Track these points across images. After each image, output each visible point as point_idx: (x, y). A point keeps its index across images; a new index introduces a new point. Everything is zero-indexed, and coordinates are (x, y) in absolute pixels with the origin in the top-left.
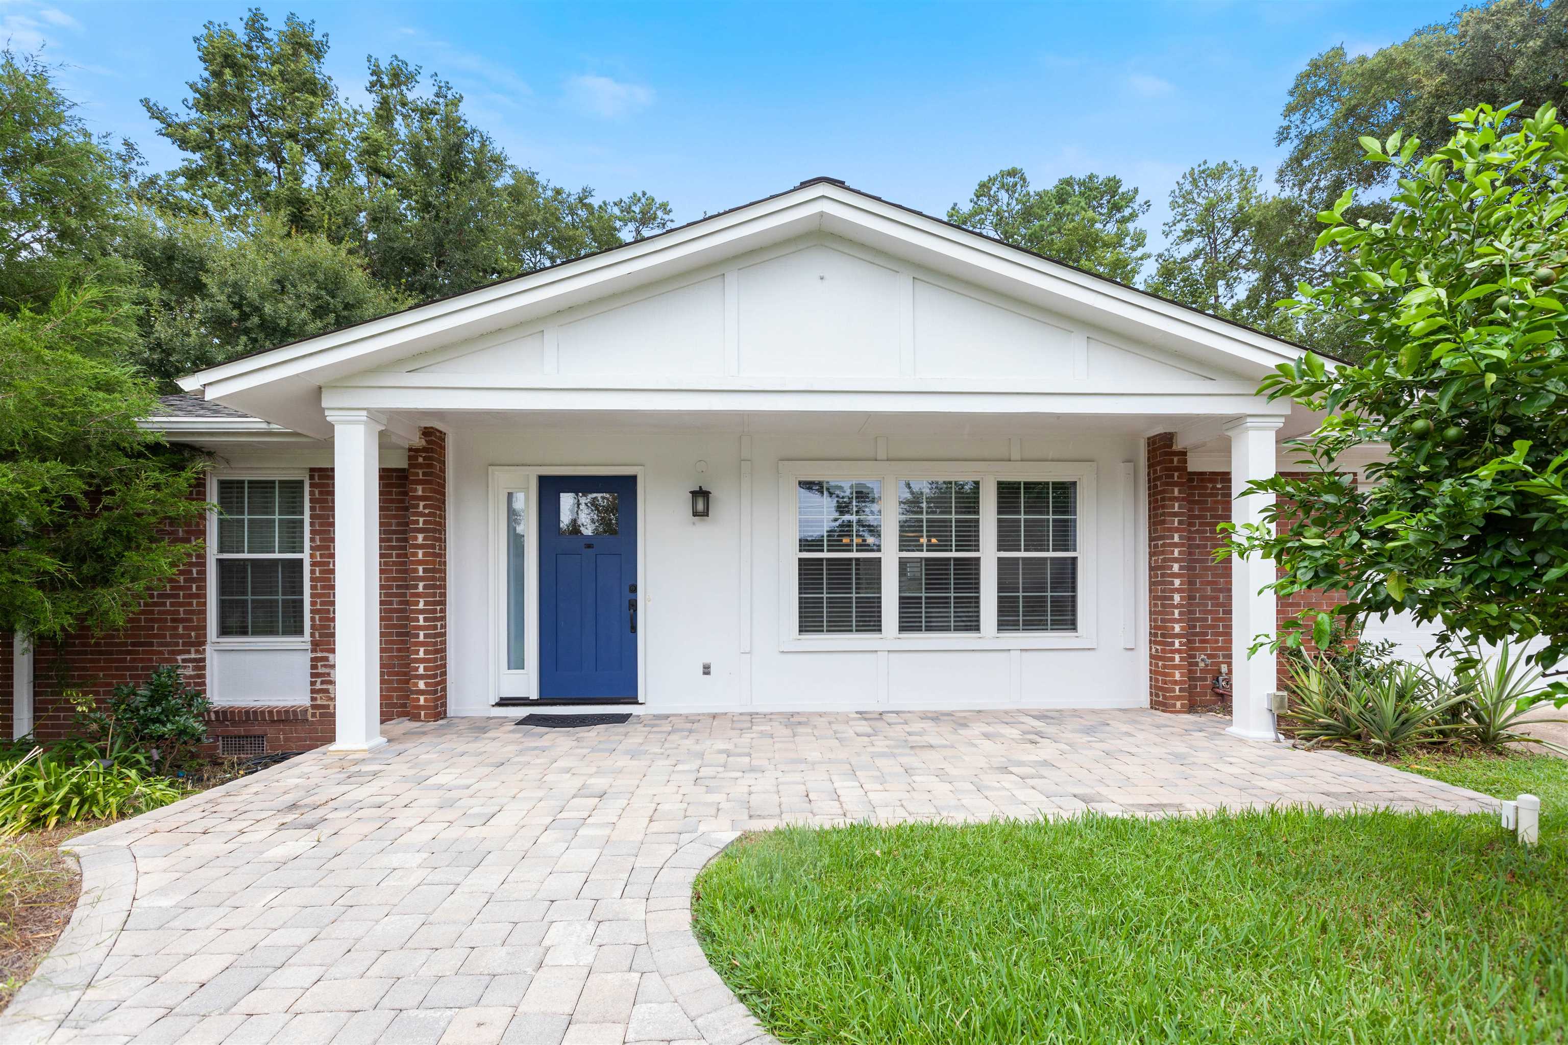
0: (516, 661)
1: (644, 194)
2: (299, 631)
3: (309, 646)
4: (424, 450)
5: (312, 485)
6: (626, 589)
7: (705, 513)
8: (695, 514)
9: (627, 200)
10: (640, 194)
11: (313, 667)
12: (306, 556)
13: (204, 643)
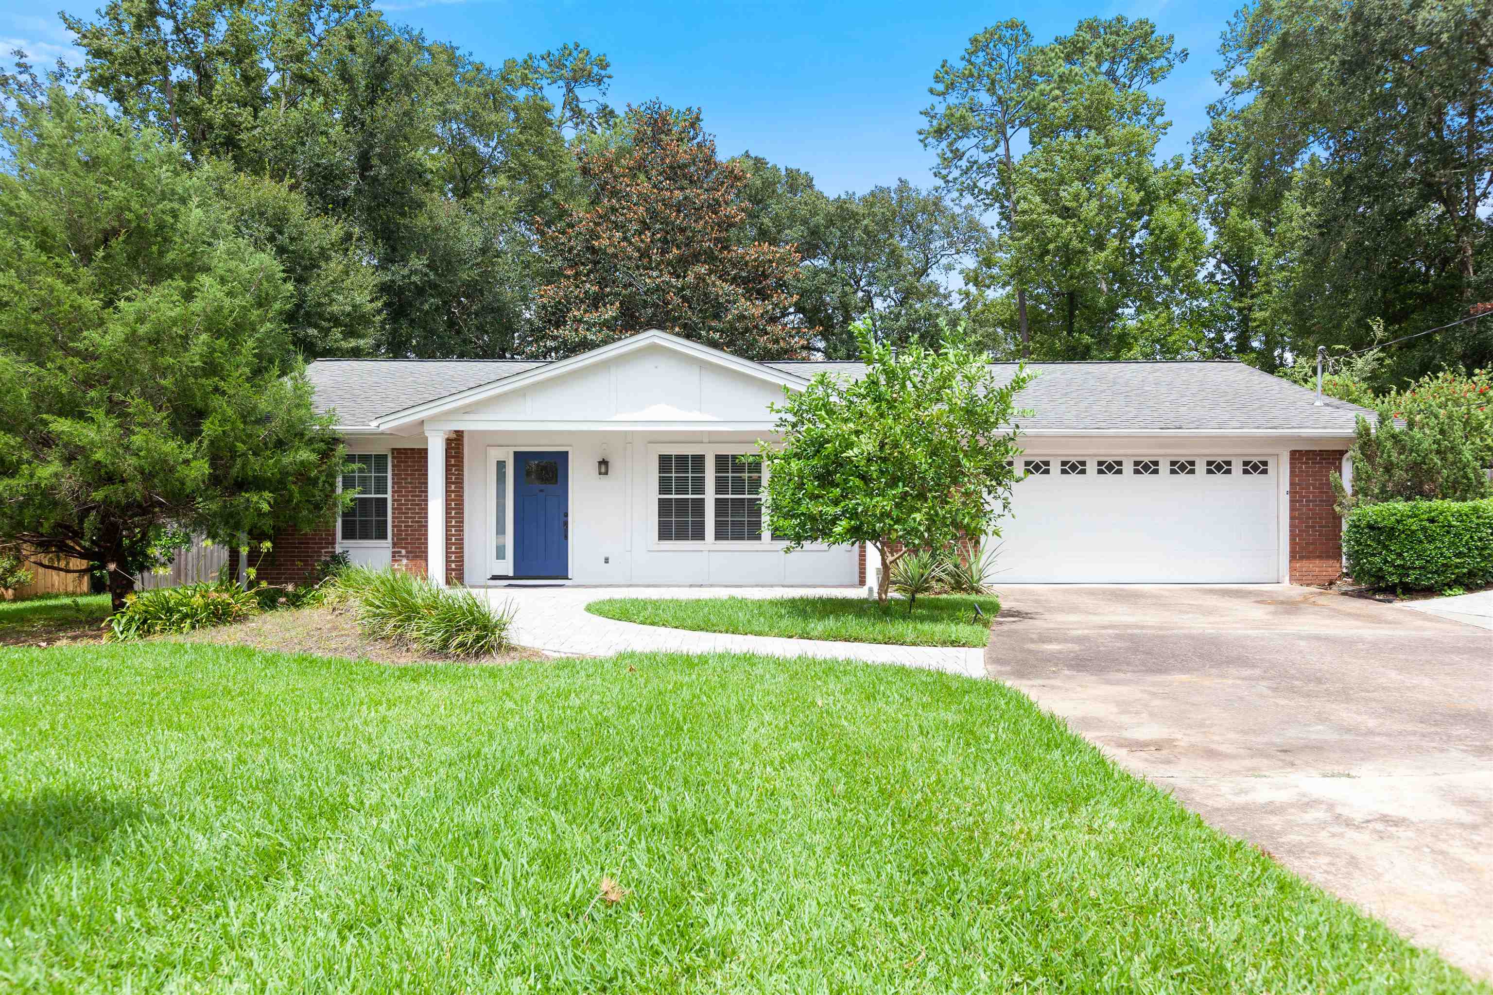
0: (500, 554)
1: (577, 46)
2: (385, 537)
3: (390, 545)
4: (455, 439)
5: (393, 458)
6: (562, 515)
7: (606, 473)
8: (600, 474)
9: (556, 53)
10: (571, 46)
11: (393, 556)
12: (389, 496)
13: (334, 543)
